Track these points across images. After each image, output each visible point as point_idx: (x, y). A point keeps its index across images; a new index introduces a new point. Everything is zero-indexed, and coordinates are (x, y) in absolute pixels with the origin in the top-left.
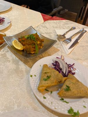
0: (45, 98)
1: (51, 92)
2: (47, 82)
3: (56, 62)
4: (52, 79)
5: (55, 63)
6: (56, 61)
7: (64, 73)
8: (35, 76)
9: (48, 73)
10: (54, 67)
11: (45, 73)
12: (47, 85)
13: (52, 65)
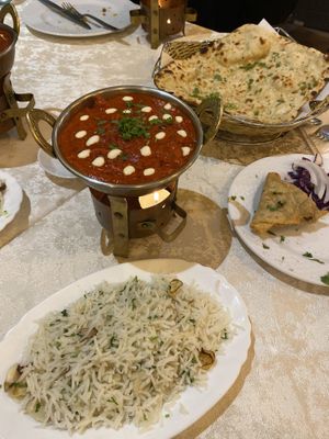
0: (265, 247)
1: (283, 239)
2: (275, 214)
3: (301, 170)
4: (289, 209)
5: (296, 173)
6: (299, 168)
7: (321, 197)
8: (243, 198)
9: (280, 194)
10: (292, 181)
11: (275, 193)
12: (275, 221)
13: (289, 177)
